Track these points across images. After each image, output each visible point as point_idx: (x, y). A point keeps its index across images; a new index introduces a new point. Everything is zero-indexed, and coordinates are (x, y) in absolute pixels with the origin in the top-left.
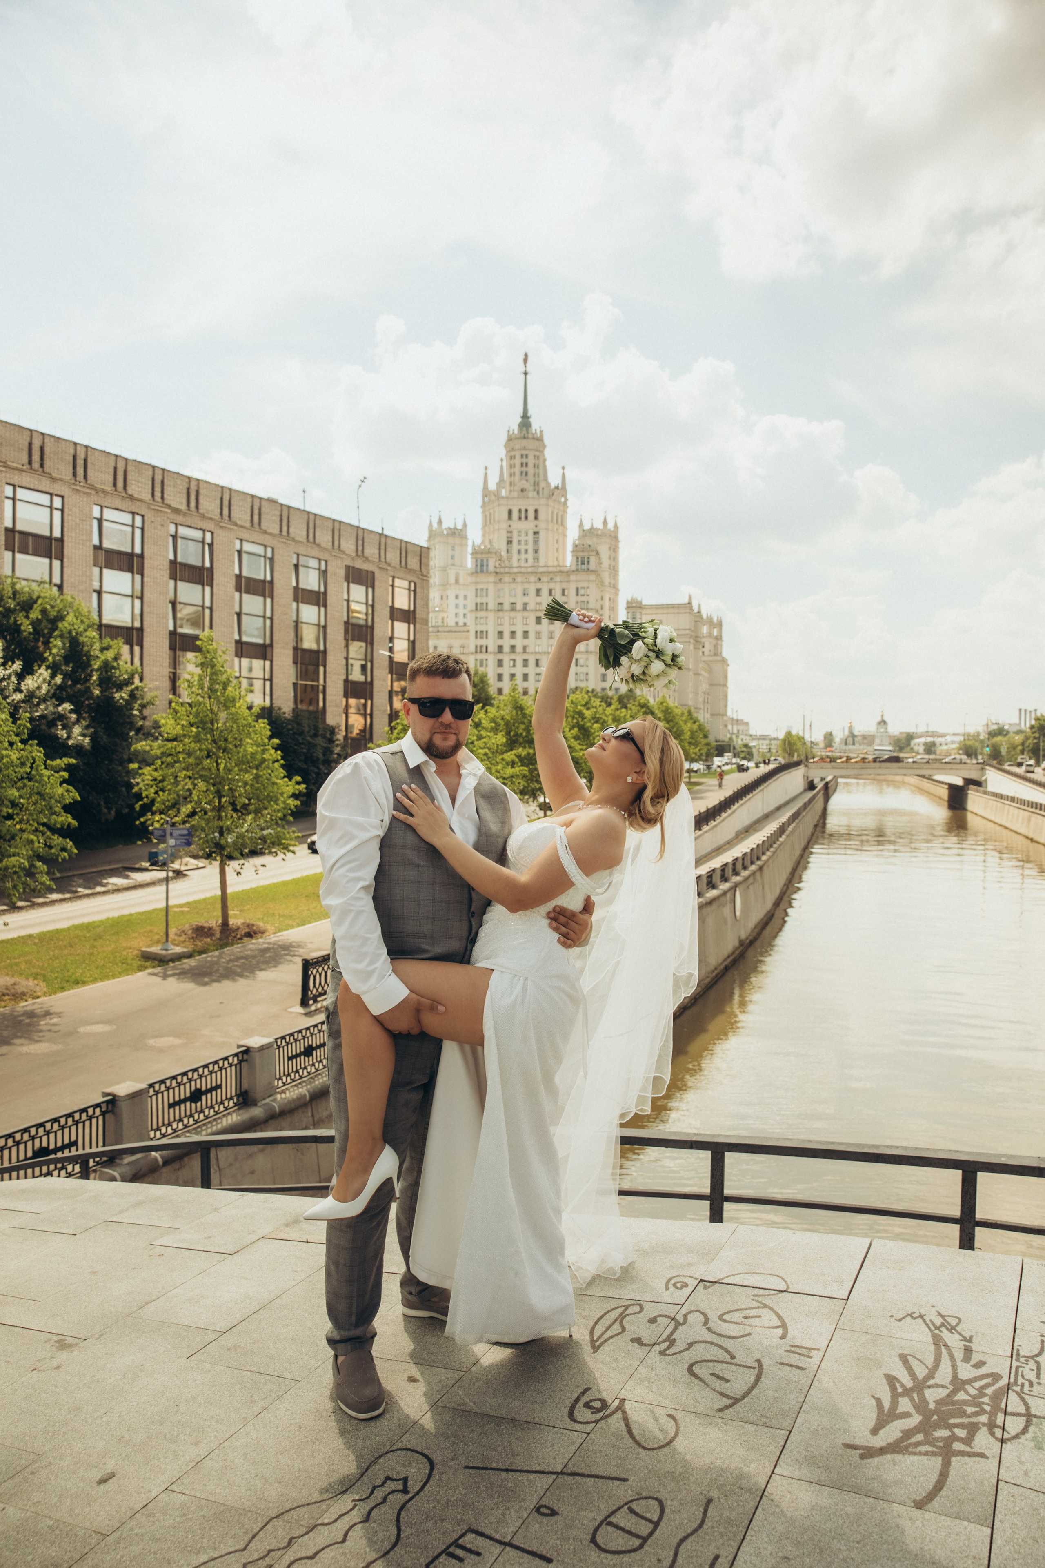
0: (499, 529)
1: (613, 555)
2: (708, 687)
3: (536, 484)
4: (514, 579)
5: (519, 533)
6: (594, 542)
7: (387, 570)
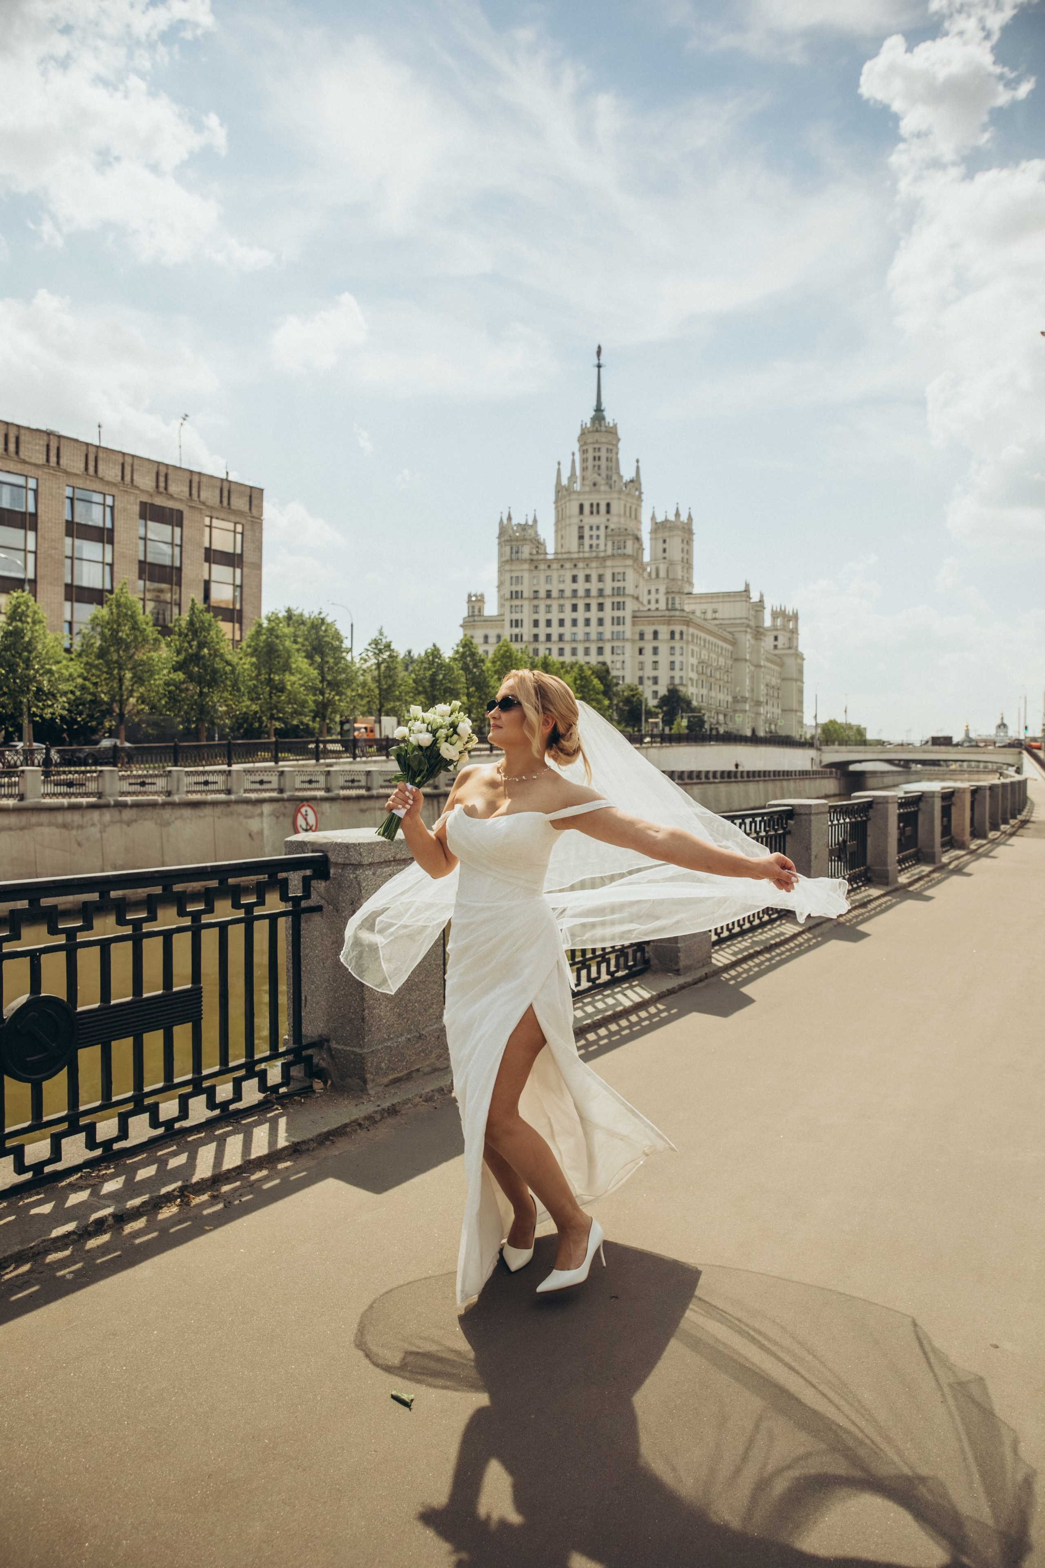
0: (570, 524)
1: (686, 547)
2: (779, 681)
3: (608, 478)
4: (549, 566)
5: (591, 528)
6: (666, 534)
7: (201, 509)
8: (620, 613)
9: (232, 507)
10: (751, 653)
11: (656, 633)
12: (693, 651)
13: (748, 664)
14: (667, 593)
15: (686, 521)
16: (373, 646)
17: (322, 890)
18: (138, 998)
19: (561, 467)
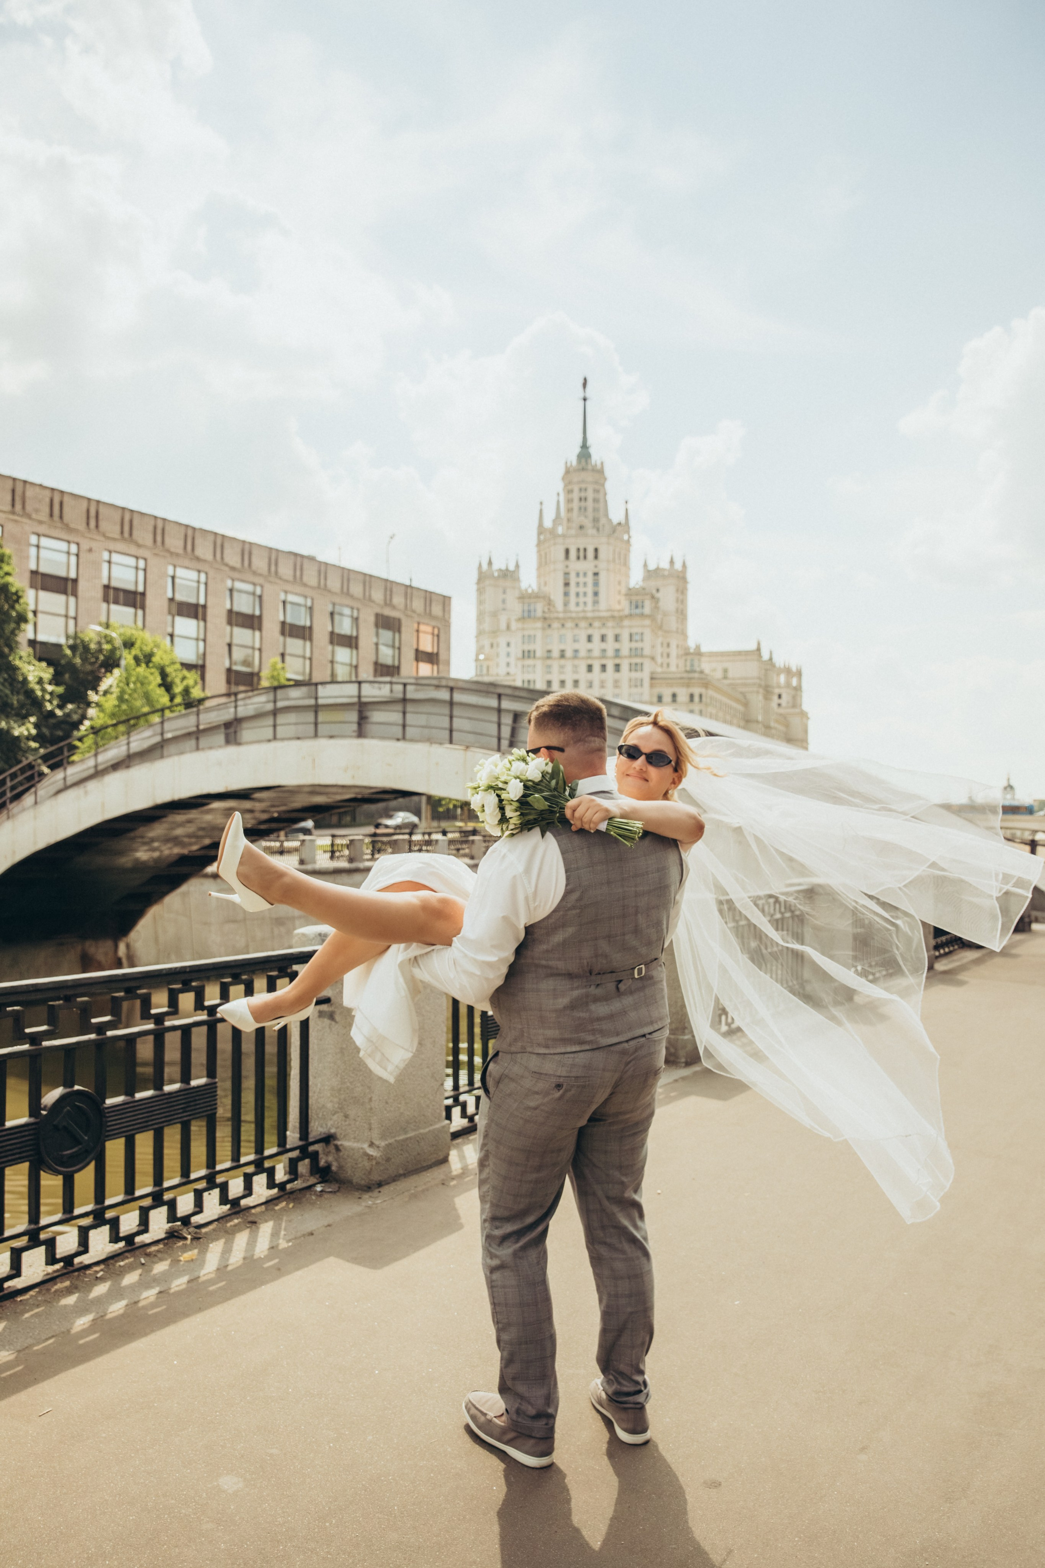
0: (555, 570)
1: (681, 597)
3: (596, 520)
4: (563, 625)
5: (578, 575)
6: (659, 583)
7: (412, 616)
8: (638, 675)
9: (433, 614)
11: (674, 696)
13: (760, 726)
19: (544, 506)
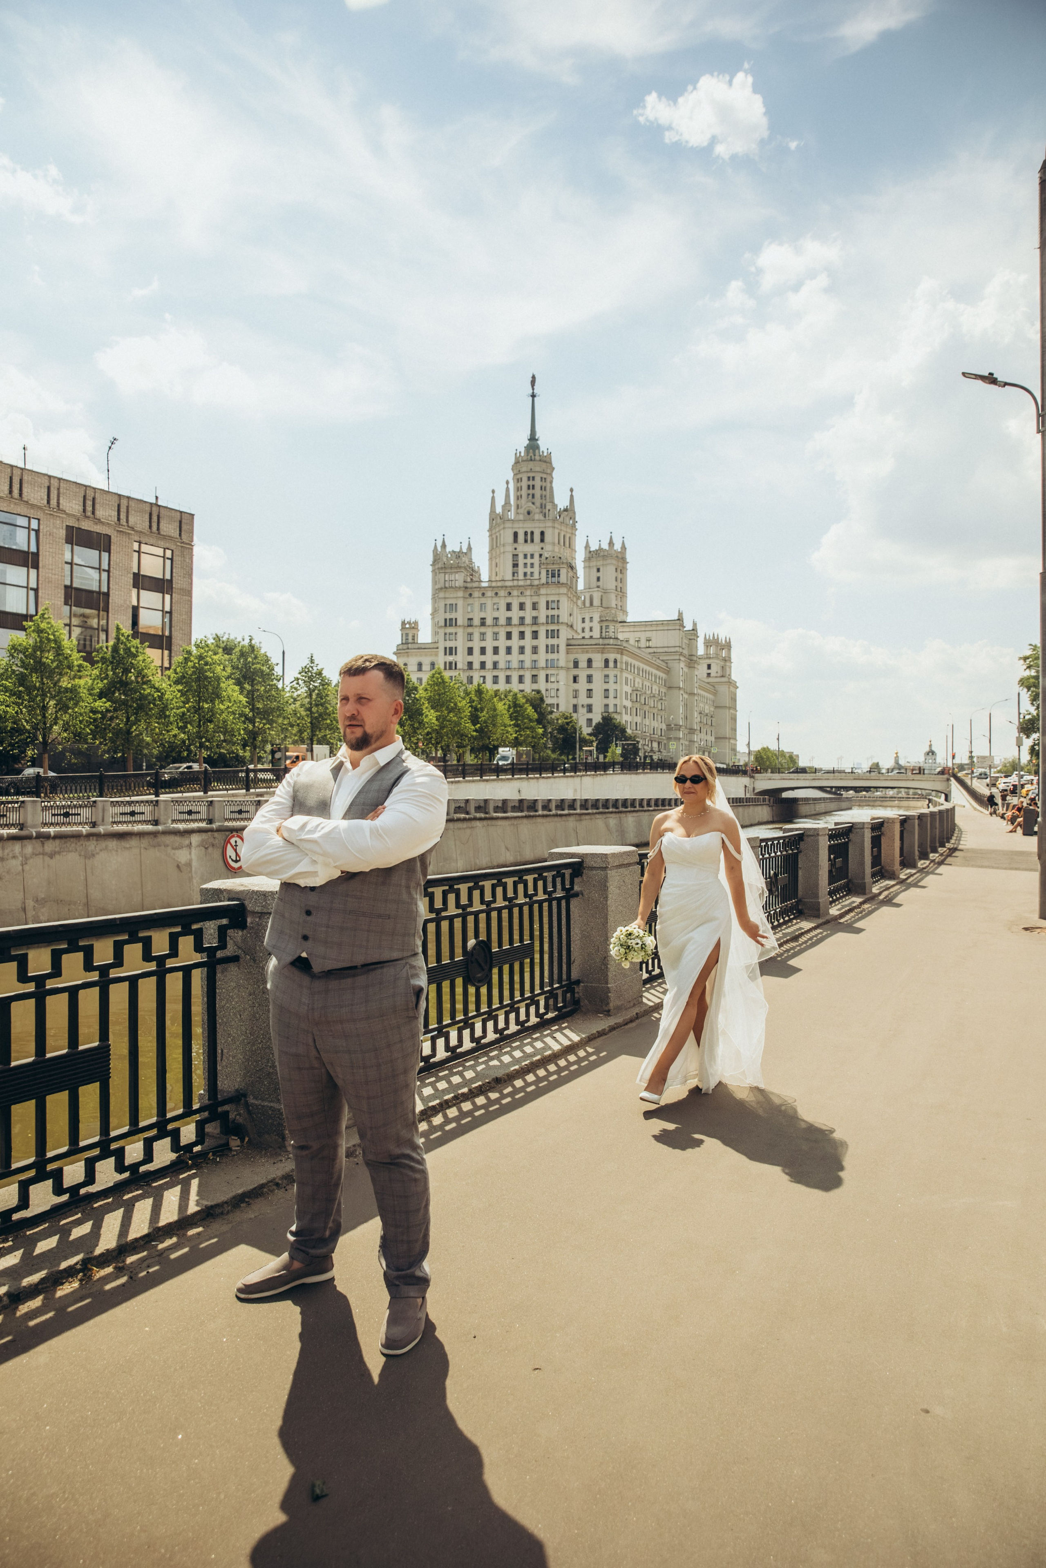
0: (504, 552)
1: (620, 576)
2: (712, 709)
3: (543, 506)
4: (483, 594)
5: (525, 556)
6: (600, 563)
7: (129, 533)
8: (554, 641)
9: (162, 533)
10: (684, 681)
11: (590, 661)
12: (627, 679)
13: (682, 692)
14: (602, 621)
15: (619, 550)
16: (304, 674)
17: (239, 939)
18: (41, 1058)
19: (495, 495)
